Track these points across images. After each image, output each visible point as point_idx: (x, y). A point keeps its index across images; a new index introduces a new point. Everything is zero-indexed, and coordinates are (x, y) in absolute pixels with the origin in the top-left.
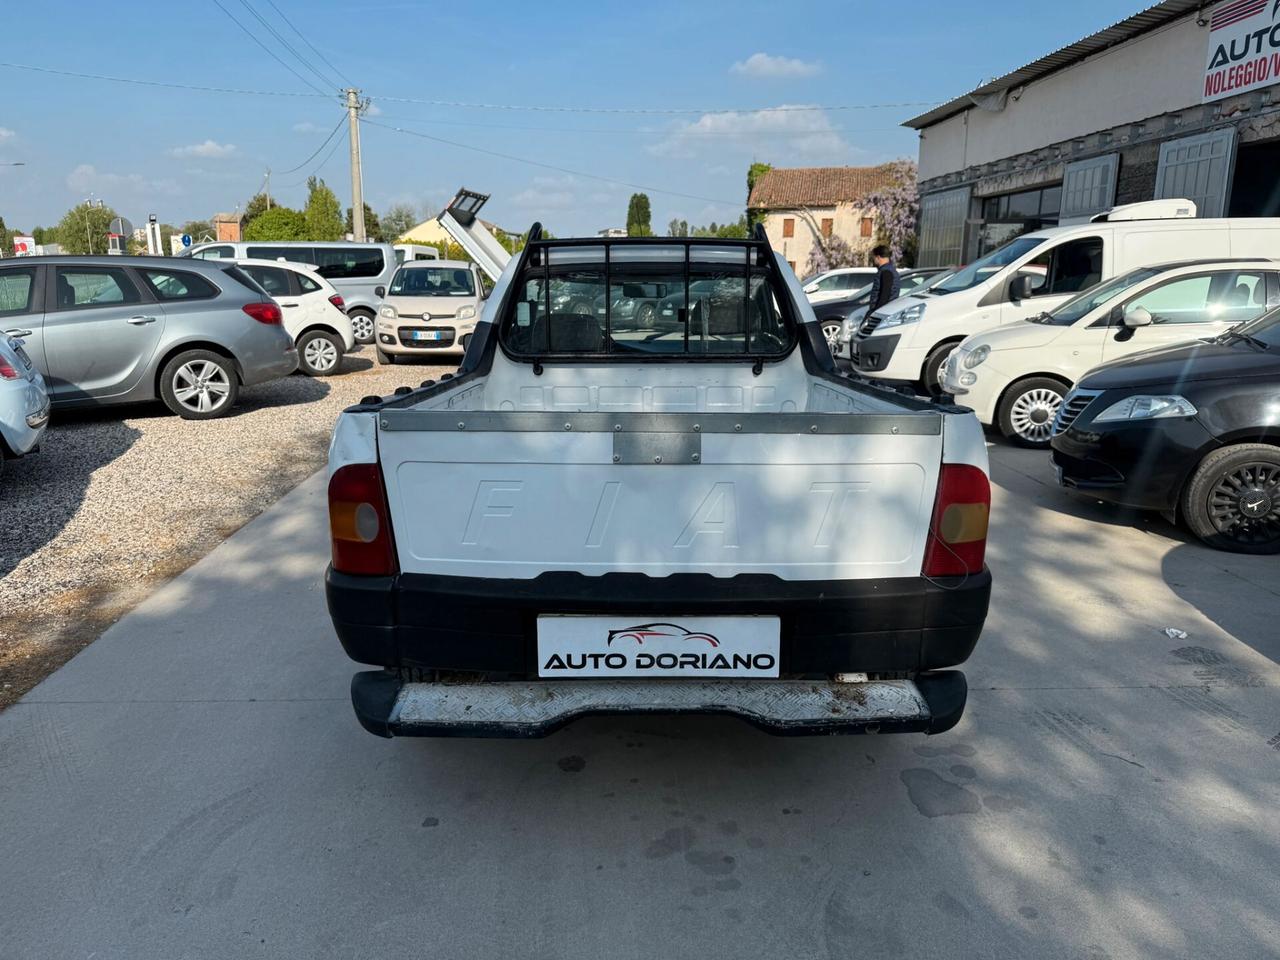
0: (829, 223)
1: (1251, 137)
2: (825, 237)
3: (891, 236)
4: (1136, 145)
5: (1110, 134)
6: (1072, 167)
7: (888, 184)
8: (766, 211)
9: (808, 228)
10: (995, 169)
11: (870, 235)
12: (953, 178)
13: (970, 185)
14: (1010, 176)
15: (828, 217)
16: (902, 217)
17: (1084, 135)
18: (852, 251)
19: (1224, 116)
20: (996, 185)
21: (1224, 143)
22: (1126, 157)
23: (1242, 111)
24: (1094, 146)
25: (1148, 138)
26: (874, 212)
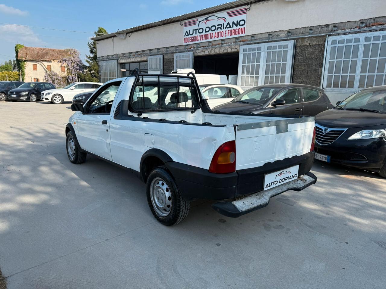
0: (50, 66)
1: (196, 55)
2: (49, 71)
3: (72, 72)
4: (167, 53)
5: (159, 50)
6: (150, 57)
7: (68, 56)
8: (25, 61)
9: (42, 68)
10: (125, 55)
11: (65, 71)
12: (111, 57)
13: (116, 59)
14: (130, 58)
15: (49, 65)
16: (75, 66)
17: (152, 49)
18: (59, 76)
19: (189, 49)
20: (125, 60)
21: (191, 55)
22: (165, 56)
23: (193, 48)
24: (155, 52)
25: (170, 52)
26: (65, 64)
